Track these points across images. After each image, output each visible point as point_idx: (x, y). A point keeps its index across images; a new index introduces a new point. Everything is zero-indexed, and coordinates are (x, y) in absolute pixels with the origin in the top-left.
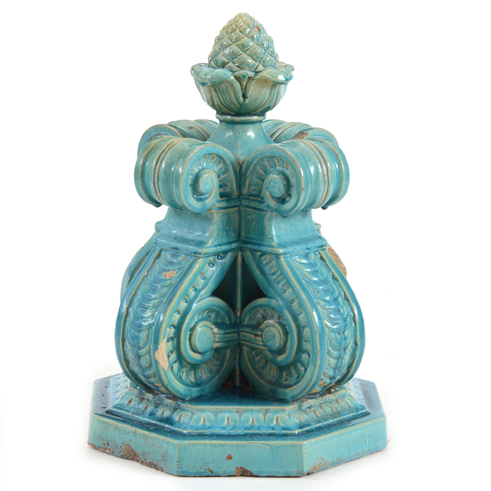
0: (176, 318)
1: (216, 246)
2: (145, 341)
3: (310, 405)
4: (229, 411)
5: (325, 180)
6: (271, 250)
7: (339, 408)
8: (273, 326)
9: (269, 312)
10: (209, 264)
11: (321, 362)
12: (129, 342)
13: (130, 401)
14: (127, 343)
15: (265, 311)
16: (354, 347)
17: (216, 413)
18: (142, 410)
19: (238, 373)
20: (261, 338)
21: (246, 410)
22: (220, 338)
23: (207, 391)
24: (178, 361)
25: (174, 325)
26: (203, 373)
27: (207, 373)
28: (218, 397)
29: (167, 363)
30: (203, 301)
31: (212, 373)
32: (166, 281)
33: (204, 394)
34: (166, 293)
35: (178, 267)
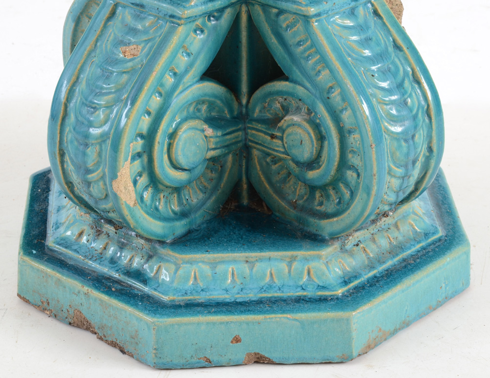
0: (145, 123)
2: (95, 162)
3: (357, 240)
4: (234, 261)
6: (296, 9)
7: (400, 238)
8: (299, 126)
9: (293, 102)
10: (195, 31)
11: (378, 190)
12: (71, 159)
13: (81, 234)
14: (67, 158)
15: (286, 99)
16: (428, 154)
17: (213, 265)
18: (100, 251)
19: (245, 186)
20: (280, 142)
21: (260, 259)
22: (216, 143)
23: (199, 221)
24: (151, 186)
25: (142, 134)
26: (191, 194)
27: (198, 193)
28: (216, 232)
29: (133, 195)
30: (188, 91)
31: (205, 193)
32: (126, 63)
33: (194, 227)
34: (127, 84)
35: (145, 38)
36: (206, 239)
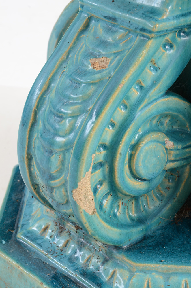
0: (109, 134)
1: (178, 17)
2: (58, 169)
4: (188, 274)
10: (164, 46)
13: (46, 229)
17: (167, 275)
22: (176, 156)
24: (111, 193)
25: (105, 144)
26: (148, 201)
27: (155, 200)
28: (170, 240)
29: (93, 204)
30: (153, 105)
31: (162, 200)
32: (94, 75)
33: (149, 233)
34: (93, 96)
35: (114, 50)
36: (160, 247)
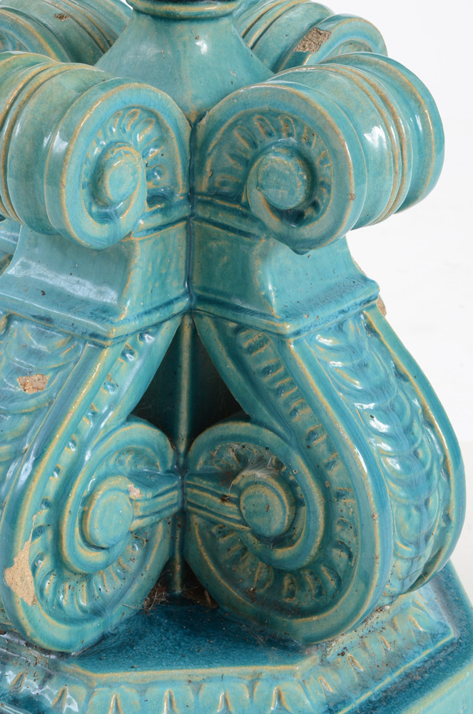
0: (52, 484)
1: (139, 316)
3: (342, 646)
4: (172, 682)
5: (397, 167)
6: (267, 326)
7: (399, 642)
8: (265, 484)
9: (255, 450)
10: (123, 354)
15: (244, 447)
16: (443, 525)
17: (142, 687)
19: (178, 568)
20: (234, 507)
21: (208, 677)
22: (145, 509)
23: (115, 621)
24: (55, 573)
25: (47, 499)
26: (105, 581)
27: (115, 579)
28: (141, 636)
29: (32, 588)
30: (112, 438)
31: (124, 579)
32: (26, 400)
33: (109, 630)
34: (28, 431)
35: (53, 364)
36: (128, 648)
